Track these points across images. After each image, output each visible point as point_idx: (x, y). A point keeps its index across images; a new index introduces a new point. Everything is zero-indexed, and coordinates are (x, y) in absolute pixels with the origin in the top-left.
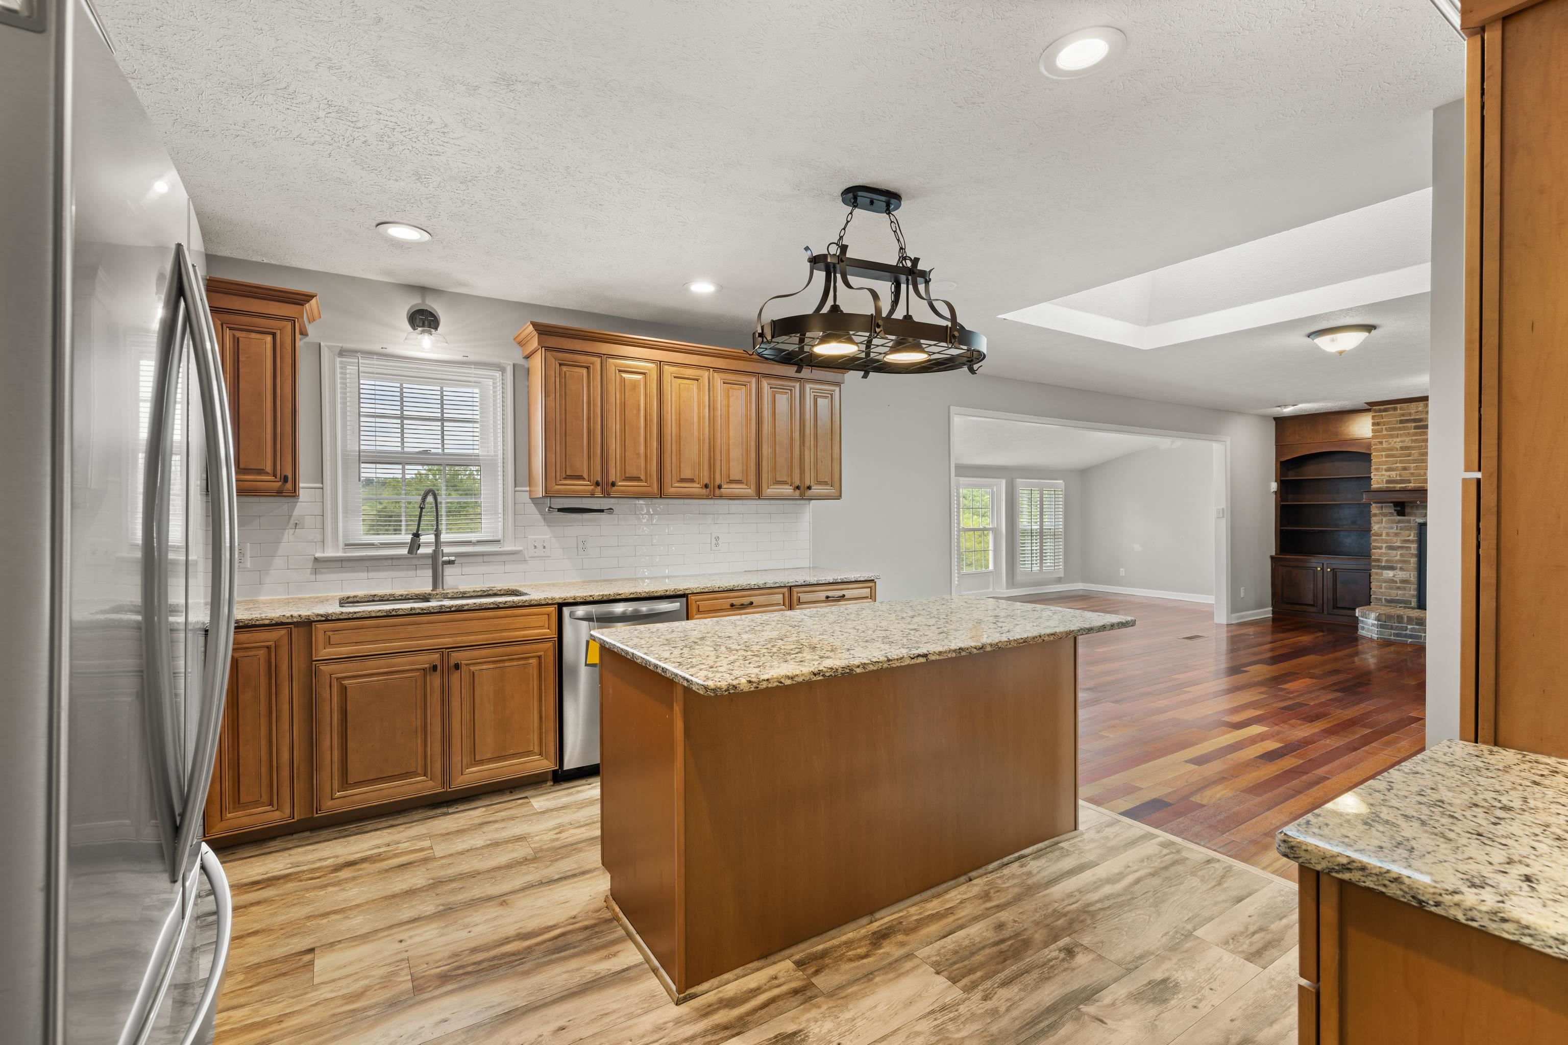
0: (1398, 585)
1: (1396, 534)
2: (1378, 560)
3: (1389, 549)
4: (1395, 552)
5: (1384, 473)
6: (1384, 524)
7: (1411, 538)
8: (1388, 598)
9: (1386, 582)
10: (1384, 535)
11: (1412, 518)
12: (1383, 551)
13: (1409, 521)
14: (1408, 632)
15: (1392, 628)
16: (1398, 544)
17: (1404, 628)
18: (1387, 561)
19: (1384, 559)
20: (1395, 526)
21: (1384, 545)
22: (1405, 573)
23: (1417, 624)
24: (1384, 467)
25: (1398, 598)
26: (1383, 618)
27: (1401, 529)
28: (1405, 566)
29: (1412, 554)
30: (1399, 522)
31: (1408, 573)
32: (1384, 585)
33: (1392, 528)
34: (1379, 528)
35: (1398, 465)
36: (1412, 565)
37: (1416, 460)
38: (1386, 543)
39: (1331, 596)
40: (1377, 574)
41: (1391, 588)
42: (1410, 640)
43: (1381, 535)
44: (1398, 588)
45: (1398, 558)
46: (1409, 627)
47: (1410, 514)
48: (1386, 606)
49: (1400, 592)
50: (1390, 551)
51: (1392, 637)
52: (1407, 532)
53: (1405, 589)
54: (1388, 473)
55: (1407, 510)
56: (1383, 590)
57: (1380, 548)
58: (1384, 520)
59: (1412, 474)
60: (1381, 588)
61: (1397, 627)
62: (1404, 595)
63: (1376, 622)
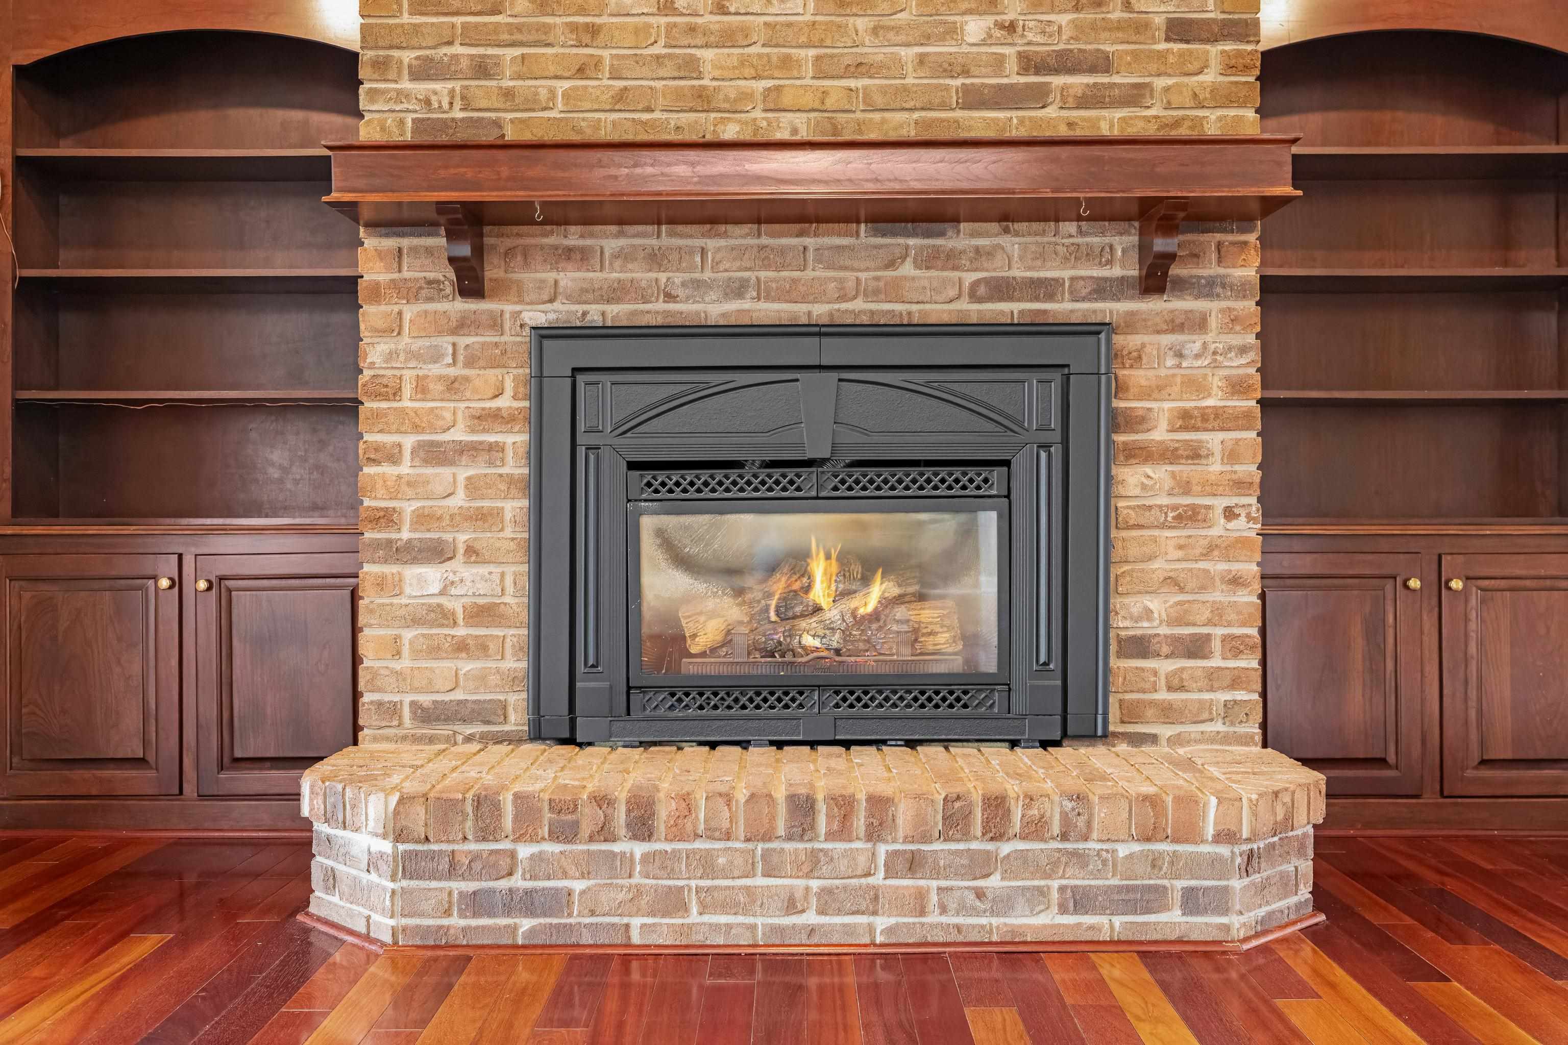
0: (461, 631)
1: (453, 386)
2: (387, 518)
3: (427, 462)
4: (446, 472)
5: (406, 85)
6: (406, 339)
7: (505, 402)
8: (425, 699)
9: (416, 621)
10: (407, 391)
11: (509, 308)
12: (405, 468)
13: (495, 323)
14: (518, 882)
15: (452, 871)
16: (459, 434)
17: (504, 863)
18: (422, 519)
19: (409, 508)
20: (445, 343)
21: (409, 441)
22: (483, 570)
23: (554, 836)
24: (407, 56)
25: (459, 695)
26: (418, 816)
27: (470, 363)
28: (485, 538)
29: (510, 480)
30: (462, 326)
31: (496, 569)
32: (408, 635)
33: (436, 358)
34: (391, 356)
35: (457, 49)
36: (508, 533)
37: (519, 28)
38: (417, 428)
39: (210, 711)
40: (381, 584)
41: (434, 651)
42: (526, 924)
43: (396, 394)
44: (461, 647)
45: (459, 500)
46: (525, 851)
47: (502, 289)
48: (417, 740)
49: (467, 666)
50: (429, 471)
51: (456, 921)
52: (492, 374)
53: (482, 648)
54: (422, 88)
55: (492, 271)
56: (405, 663)
57: (392, 456)
58: (407, 316)
59: (508, 94)
60: (398, 654)
61: (476, 857)
62: (481, 678)
63: (386, 846)
